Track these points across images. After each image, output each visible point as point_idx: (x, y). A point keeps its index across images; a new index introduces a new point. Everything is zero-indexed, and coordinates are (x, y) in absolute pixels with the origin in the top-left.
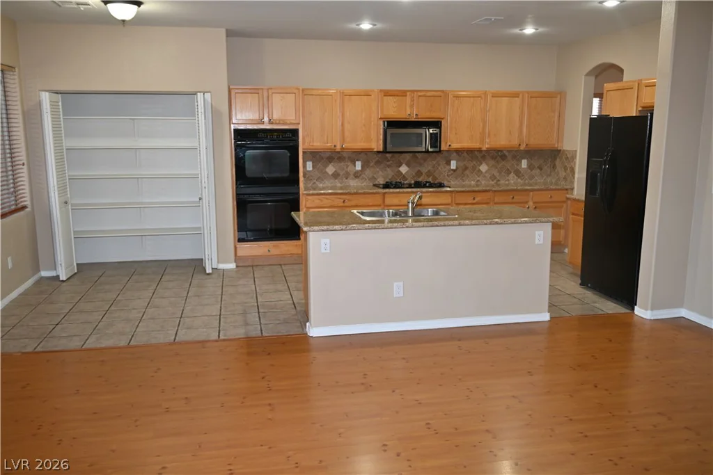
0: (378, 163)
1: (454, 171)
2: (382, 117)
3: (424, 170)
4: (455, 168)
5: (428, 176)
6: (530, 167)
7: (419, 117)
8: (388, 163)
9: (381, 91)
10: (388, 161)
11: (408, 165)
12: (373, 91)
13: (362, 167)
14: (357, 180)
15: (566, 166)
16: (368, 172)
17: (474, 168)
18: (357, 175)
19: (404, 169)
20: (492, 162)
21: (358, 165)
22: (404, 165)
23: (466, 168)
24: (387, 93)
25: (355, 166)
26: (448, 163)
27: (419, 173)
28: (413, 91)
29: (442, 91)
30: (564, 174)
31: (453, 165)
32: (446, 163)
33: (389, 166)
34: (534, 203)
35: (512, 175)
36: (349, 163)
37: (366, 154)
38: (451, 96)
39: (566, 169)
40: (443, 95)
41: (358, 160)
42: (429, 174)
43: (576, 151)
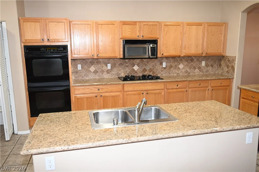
0: (121, 64)
1: (165, 68)
2: (122, 37)
3: (148, 68)
4: (165, 67)
5: (150, 72)
6: (207, 65)
7: (144, 37)
8: (127, 64)
9: (121, 22)
10: (127, 63)
11: (138, 65)
12: (115, 22)
13: (111, 67)
14: (108, 74)
15: (228, 65)
16: (115, 71)
17: (176, 66)
18: (108, 72)
19: (136, 68)
20: (186, 63)
21: (109, 66)
22: (136, 66)
23: (171, 67)
24: (125, 23)
25: (107, 67)
26: (161, 64)
27: (145, 70)
28: (140, 22)
29: (158, 22)
30: (227, 69)
31: (164, 65)
32: (160, 64)
33: (127, 66)
34: (212, 87)
35: (197, 70)
36: (104, 65)
37: (114, 60)
38: (163, 25)
39: (228, 67)
40: (158, 24)
41: (108, 63)
42: (151, 70)
43: (235, 57)
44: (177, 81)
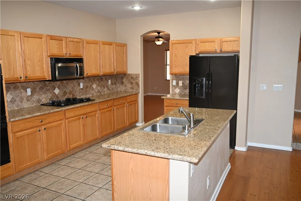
0: (41, 88)
1: (82, 89)
2: (50, 55)
3: (68, 91)
4: (82, 88)
5: (70, 94)
6: (112, 84)
7: (71, 55)
8: (48, 88)
9: (48, 35)
10: (48, 86)
11: (59, 88)
12: (42, 35)
13: (31, 92)
14: (29, 102)
15: (132, 82)
16: (36, 97)
17: (91, 86)
18: (28, 99)
19: (57, 91)
20: (98, 82)
21: (29, 91)
22: (57, 88)
23: (87, 87)
24: (52, 38)
25: (27, 92)
26: (79, 85)
27: (65, 93)
28: (66, 38)
29: (80, 39)
30: (131, 86)
31: (82, 85)
33: (48, 90)
36: (22, 91)
37: (33, 83)
38: (85, 42)
40: (79, 42)
41: (28, 88)
42: (70, 93)
43: (139, 74)
44: (107, 101)
